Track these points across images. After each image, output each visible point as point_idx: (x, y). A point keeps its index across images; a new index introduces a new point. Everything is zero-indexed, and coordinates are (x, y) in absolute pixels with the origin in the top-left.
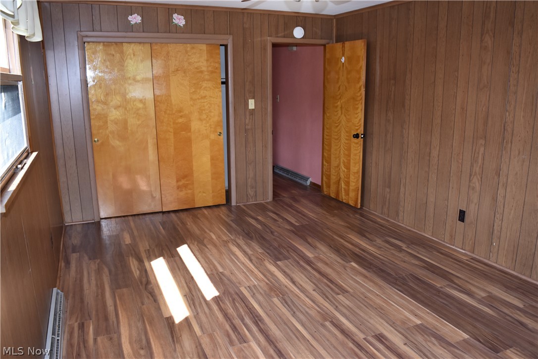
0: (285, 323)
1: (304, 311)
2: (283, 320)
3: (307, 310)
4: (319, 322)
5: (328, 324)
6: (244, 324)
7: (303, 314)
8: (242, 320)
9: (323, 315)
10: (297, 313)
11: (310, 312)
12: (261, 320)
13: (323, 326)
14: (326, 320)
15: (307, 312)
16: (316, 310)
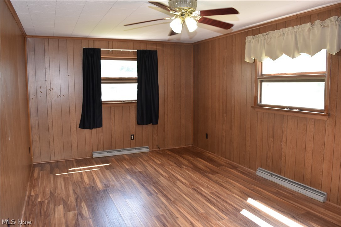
0: (194, 200)
1: (185, 205)
2: (196, 201)
3: (183, 206)
4: (177, 201)
5: (173, 200)
6: (215, 199)
7: (185, 204)
8: (216, 200)
9: (175, 204)
10: (188, 204)
11: (182, 205)
12: (207, 201)
13: (175, 199)
14: (174, 201)
15: (183, 205)
16: (178, 206)
